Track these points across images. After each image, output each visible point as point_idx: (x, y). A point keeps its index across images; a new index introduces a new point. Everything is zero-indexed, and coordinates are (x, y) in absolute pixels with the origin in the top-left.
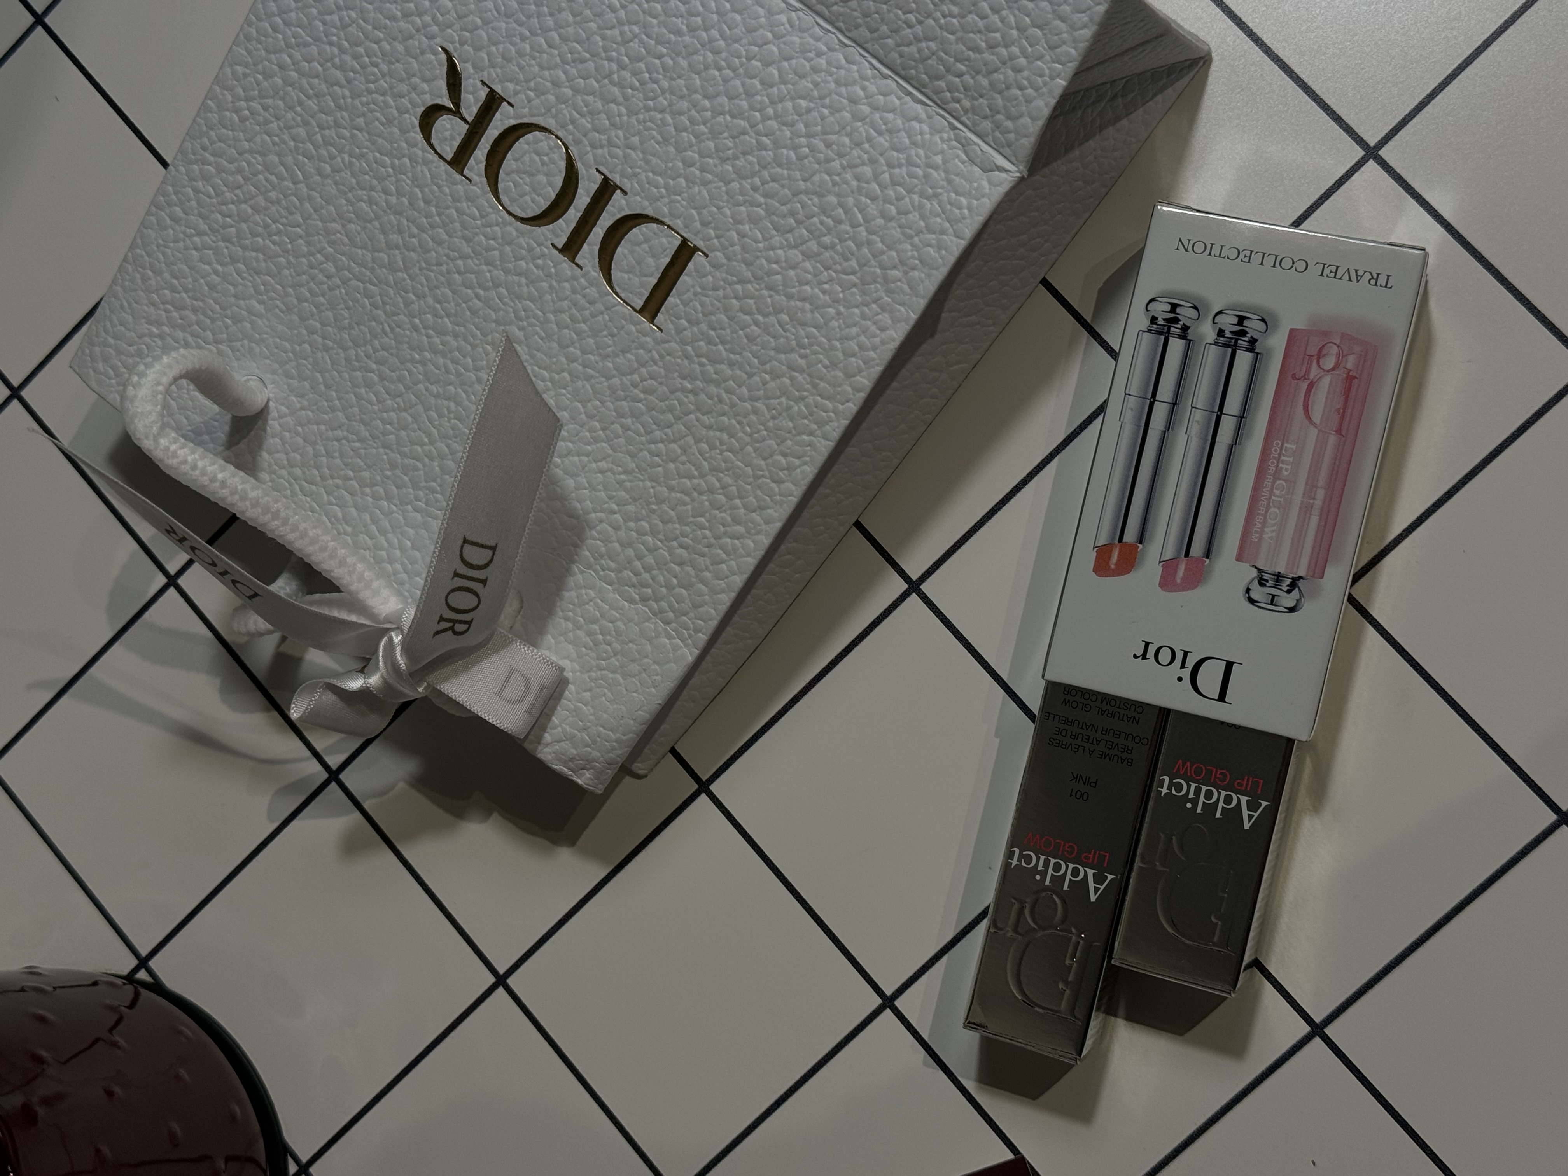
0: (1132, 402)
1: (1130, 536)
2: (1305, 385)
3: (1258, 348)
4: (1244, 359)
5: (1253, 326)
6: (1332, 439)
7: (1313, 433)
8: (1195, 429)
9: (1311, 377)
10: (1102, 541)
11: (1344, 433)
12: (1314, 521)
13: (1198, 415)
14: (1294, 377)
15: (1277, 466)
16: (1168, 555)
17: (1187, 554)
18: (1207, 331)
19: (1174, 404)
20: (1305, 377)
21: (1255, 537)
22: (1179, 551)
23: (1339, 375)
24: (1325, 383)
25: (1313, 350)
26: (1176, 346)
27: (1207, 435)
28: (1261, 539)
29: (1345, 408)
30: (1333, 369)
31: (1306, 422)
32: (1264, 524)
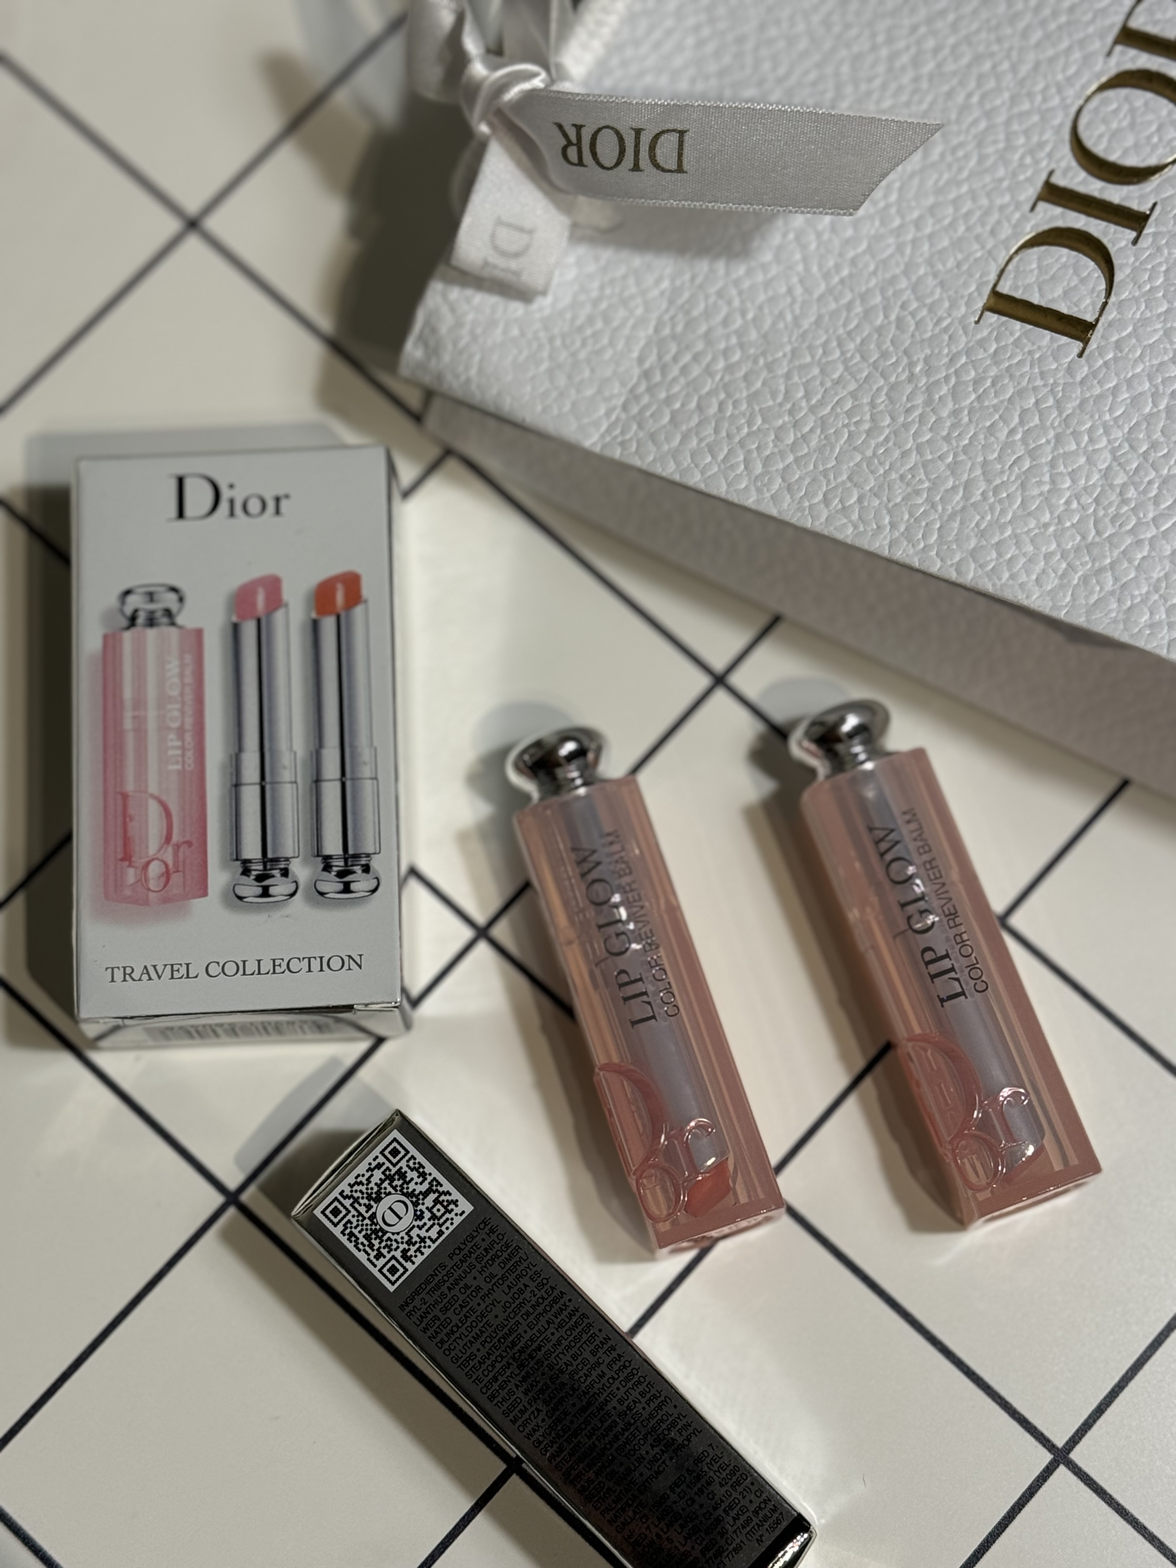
0: (366, 771)
1: (328, 625)
2: (176, 838)
3: (238, 867)
4: (252, 850)
5: (250, 889)
6: (130, 787)
7: (153, 788)
8: (286, 759)
9: (170, 850)
10: (358, 611)
11: (119, 797)
12: (128, 693)
13: (286, 775)
14: (189, 844)
15: (183, 741)
16: (279, 615)
17: (259, 621)
18: (301, 871)
19: (317, 780)
20: (178, 846)
21: (188, 658)
22: (269, 622)
23: (141, 858)
24: (153, 845)
25: (176, 878)
26: (333, 846)
27: (272, 756)
28: (181, 658)
29: (125, 824)
30: (148, 864)
31: (164, 798)
32: (182, 675)
